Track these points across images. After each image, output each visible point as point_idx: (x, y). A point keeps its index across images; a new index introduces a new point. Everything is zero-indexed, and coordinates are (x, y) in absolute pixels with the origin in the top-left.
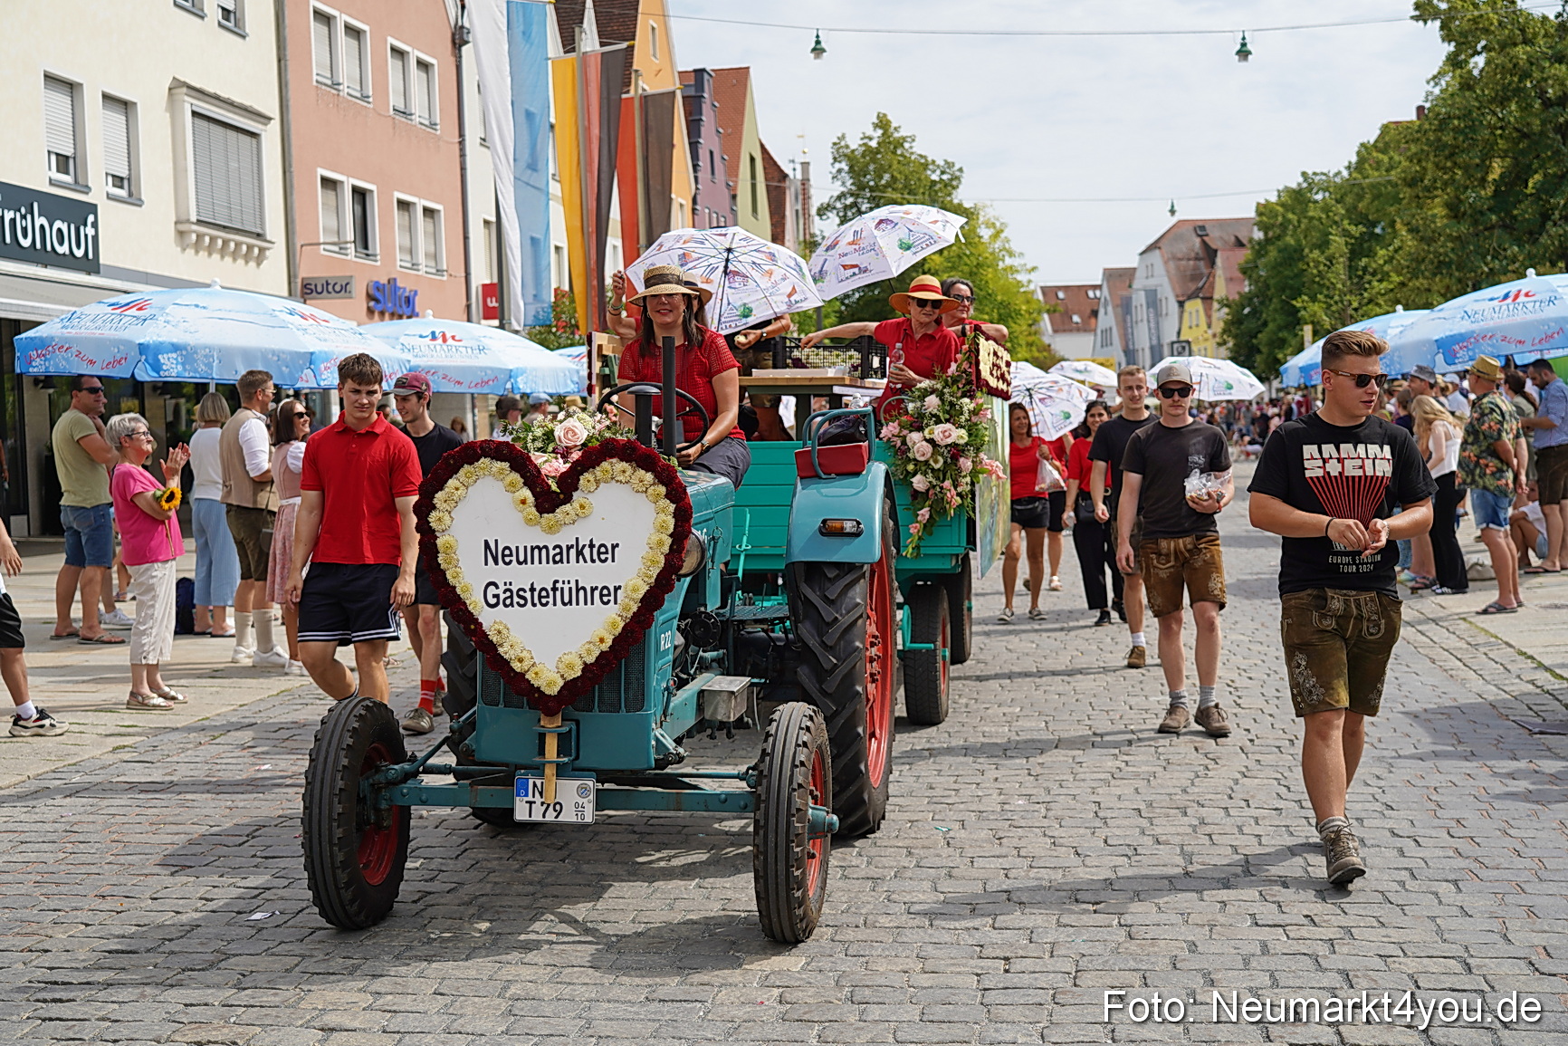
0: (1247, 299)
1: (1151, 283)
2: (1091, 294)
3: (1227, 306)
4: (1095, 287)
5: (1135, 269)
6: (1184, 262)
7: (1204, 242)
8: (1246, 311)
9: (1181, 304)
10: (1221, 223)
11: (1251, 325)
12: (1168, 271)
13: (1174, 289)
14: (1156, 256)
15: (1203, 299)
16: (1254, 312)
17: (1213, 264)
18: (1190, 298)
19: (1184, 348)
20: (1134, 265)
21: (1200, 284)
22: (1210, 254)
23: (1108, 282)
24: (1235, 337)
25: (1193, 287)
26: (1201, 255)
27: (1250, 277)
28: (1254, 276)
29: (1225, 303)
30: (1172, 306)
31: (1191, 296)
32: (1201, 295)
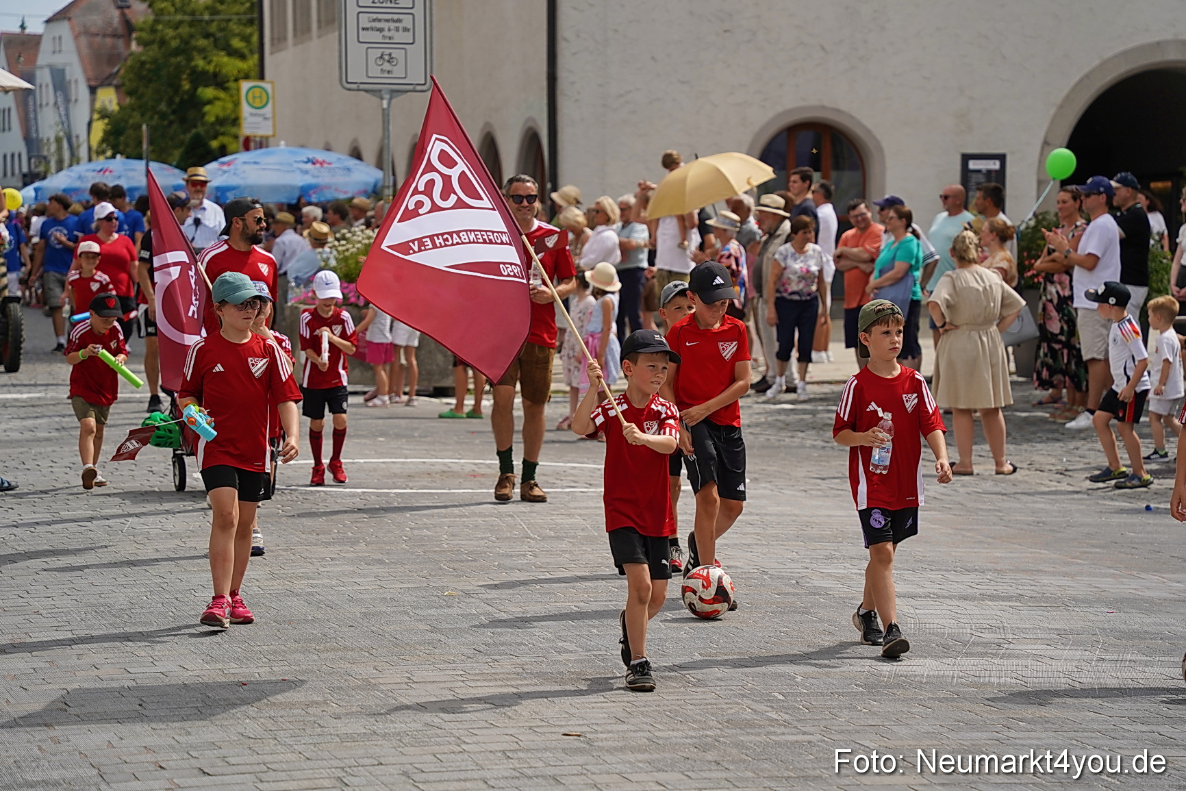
1: (58, 60)
3: (107, 116)
5: (40, 37)
7: (124, 14)
9: (93, 90)
12: (78, 48)
15: (116, 86)
18: (102, 85)
20: (41, 32)
21: (115, 70)
25: (107, 71)
26: (119, 30)
30: (82, 92)
31: (105, 82)
32: (115, 82)
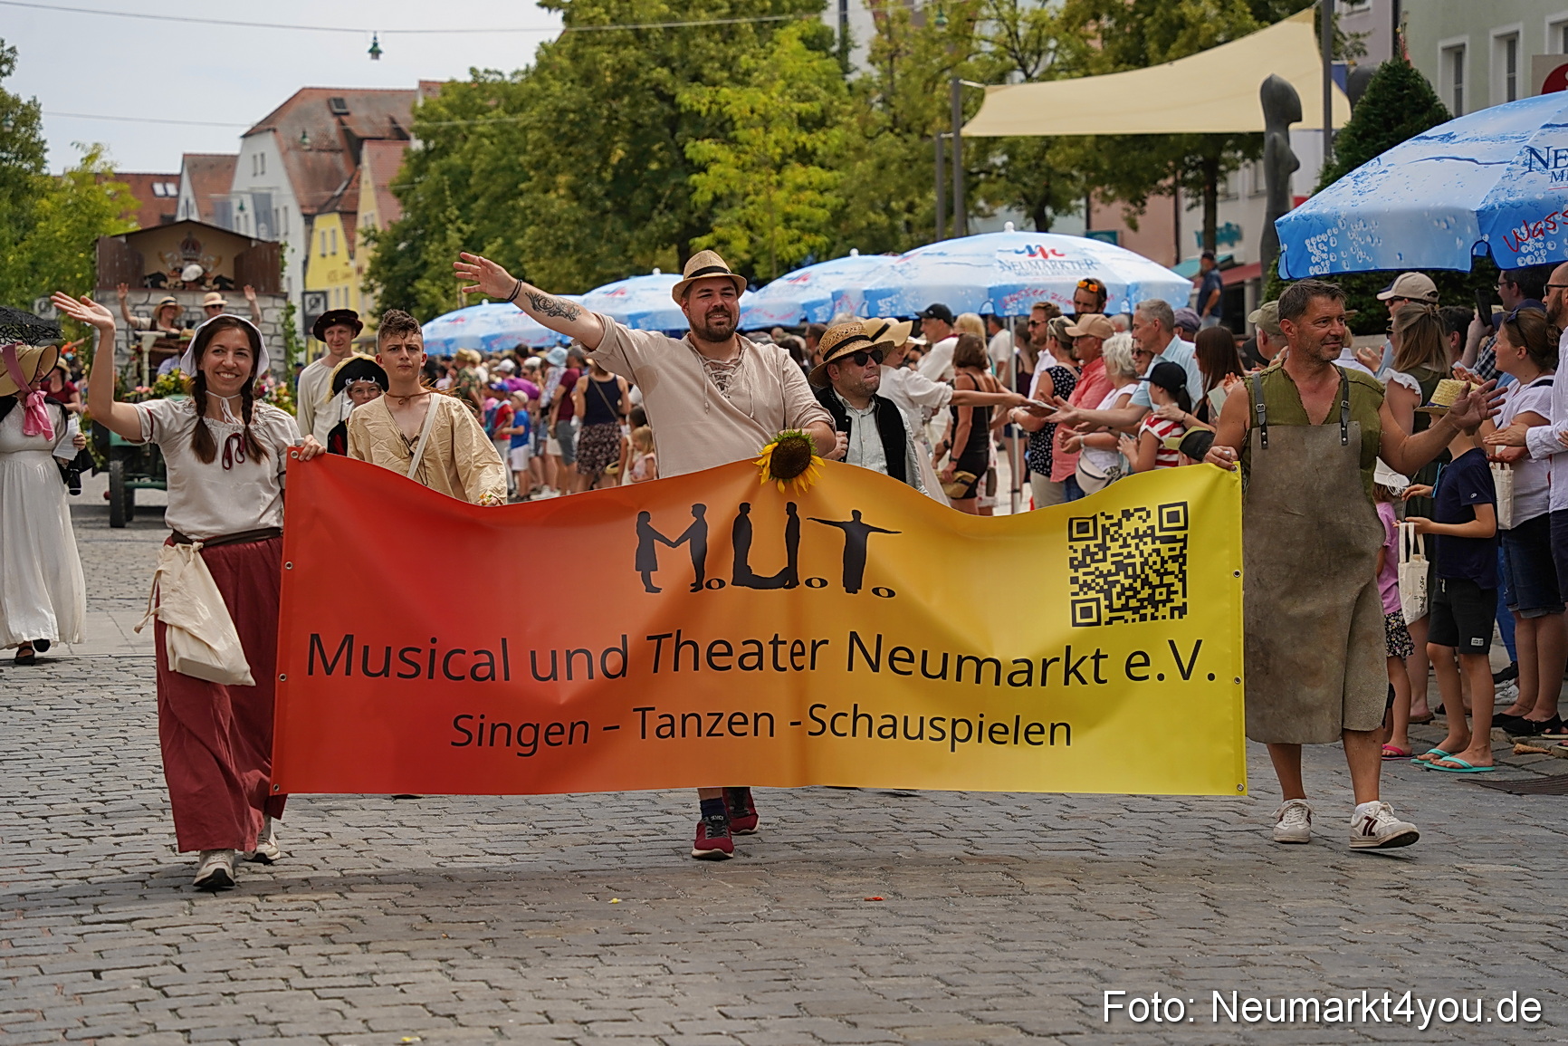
0: (401, 232)
1: (261, 184)
2: (159, 189)
3: (375, 239)
4: (165, 178)
5: (234, 158)
6: (311, 154)
7: (342, 123)
8: (402, 246)
9: (309, 219)
10: (370, 97)
11: (405, 266)
12: (287, 168)
13: (296, 192)
14: (268, 144)
15: (341, 213)
16: (412, 249)
17: (357, 161)
18: (320, 212)
19: (318, 301)
20: (236, 151)
21: (337, 193)
22: (353, 145)
23: (189, 170)
24: (386, 281)
25: (326, 194)
26: (339, 144)
27: (405, 203)
28: (411, 200)
29: (371, 236)
30: (296, 222)
31: (324, 209)
32: (339, 208)
